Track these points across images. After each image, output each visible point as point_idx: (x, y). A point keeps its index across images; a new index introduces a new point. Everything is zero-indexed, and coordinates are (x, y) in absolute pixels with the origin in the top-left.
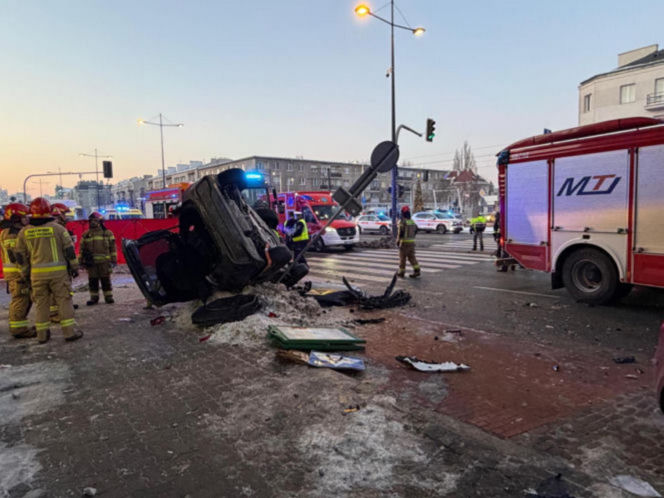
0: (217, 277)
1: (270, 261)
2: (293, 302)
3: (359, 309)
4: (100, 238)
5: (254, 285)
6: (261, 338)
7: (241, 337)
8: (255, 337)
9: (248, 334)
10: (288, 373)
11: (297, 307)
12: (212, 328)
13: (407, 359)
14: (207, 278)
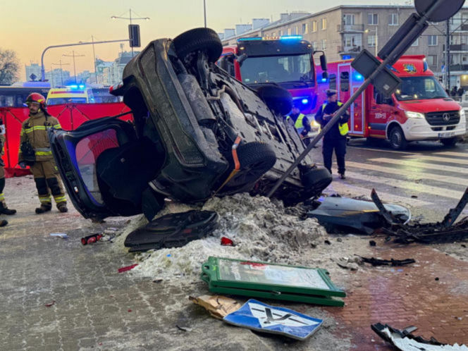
0: (164, 183)
1: (237, 164)
2: (269, 224)
3: (387, 242)
4: (43, 128)
5: (221, 197)
6: (195, 274)
7: (172, 270)
8: (188, 272)
9: (181, 266)
10: (189, 330)
11: (273, 233)
12: (143, 254)
13: (386, 331)
14: (151, 184)
